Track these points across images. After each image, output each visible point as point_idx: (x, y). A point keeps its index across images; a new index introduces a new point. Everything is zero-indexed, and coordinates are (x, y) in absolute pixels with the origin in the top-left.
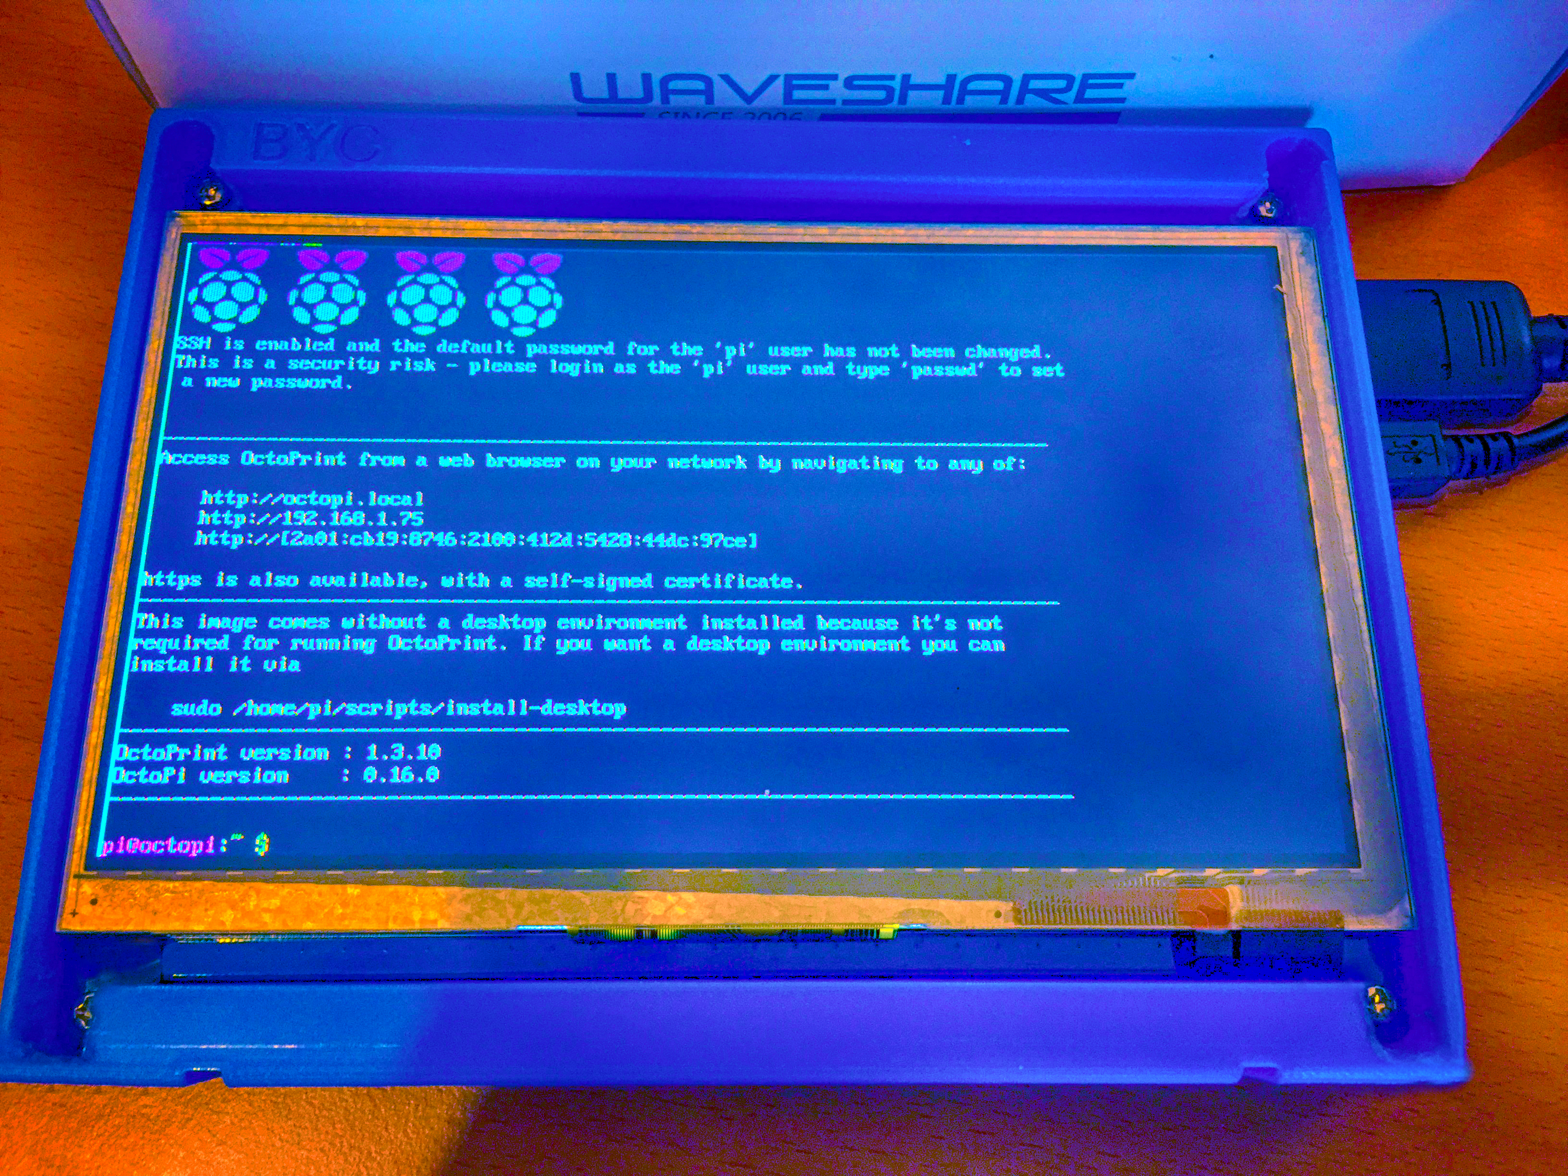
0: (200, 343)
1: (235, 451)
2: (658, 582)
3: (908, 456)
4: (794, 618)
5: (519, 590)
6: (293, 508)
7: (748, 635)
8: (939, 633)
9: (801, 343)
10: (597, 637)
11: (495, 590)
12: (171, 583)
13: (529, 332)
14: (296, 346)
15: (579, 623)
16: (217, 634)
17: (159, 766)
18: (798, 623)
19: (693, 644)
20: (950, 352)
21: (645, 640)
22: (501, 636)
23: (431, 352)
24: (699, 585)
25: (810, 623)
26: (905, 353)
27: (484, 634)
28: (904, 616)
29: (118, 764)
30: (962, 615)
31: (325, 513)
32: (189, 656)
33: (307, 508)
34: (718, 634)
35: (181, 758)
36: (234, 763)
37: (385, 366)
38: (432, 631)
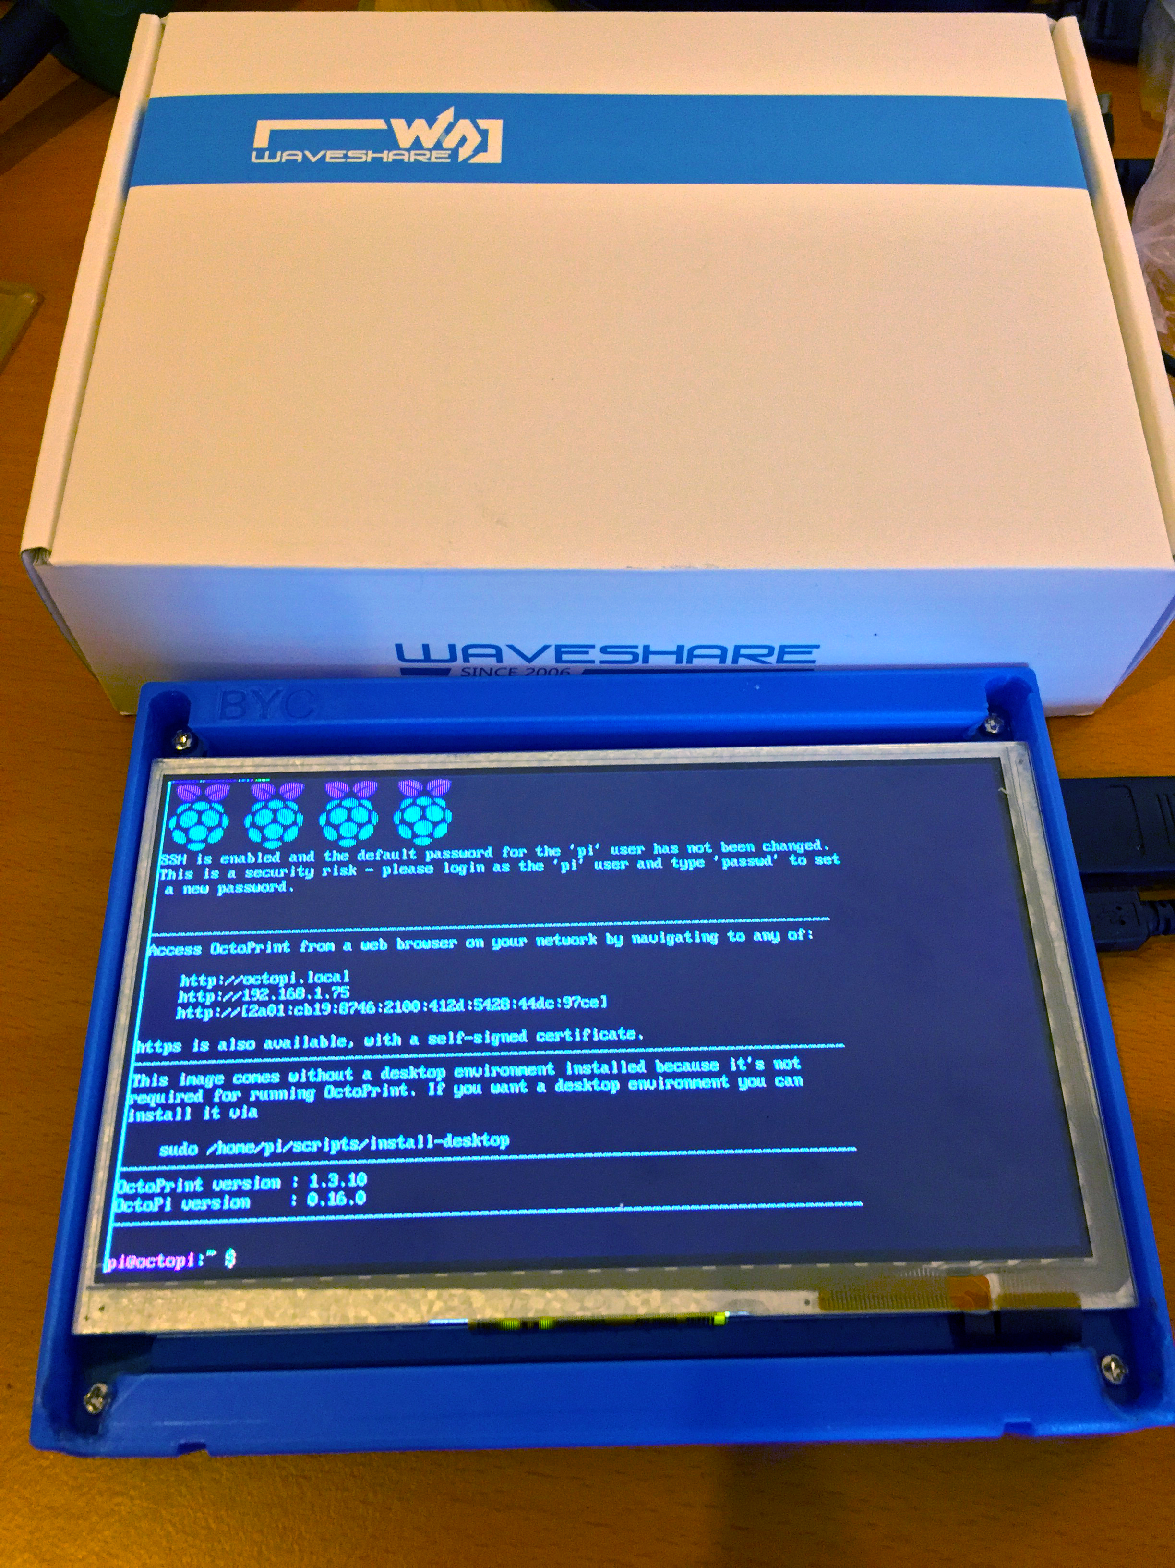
0: (178, 859)
1: (206, 943)
2: (531, 1036)
3: (721, 930)
4: (638, 1063)
5: (424, 1046)
6: (251, 987)
7: (602, 1077)
8: (751, 1071)
9: (636, 844)
10: (485, 1082)
11: (406, 1047)
12: (158, 1050)
13: (427, 841)
14: (251, 858)
15: (471, 1072)
16: (194, 1089)
17: (150, 1197)
18: (641, 1067)
19: (560, 1086)
20: (751, 847)
21: (523, 1084)
22: (411, 1084)
23: (353, 860)
24: (563, 1039)
25: (651, 1067)
26: (716, 848)
27: (398, 1083)
28: (723, 1059)
29: (119, 1196)
30: (769, 1057)
31: (274, 989)
32: (172, 1107)
33: (261, 986)
34: (579, 1078)
35: (167, 1190)
36: (208, 1193)
37: (318, 872)
38: (358, 1082)
